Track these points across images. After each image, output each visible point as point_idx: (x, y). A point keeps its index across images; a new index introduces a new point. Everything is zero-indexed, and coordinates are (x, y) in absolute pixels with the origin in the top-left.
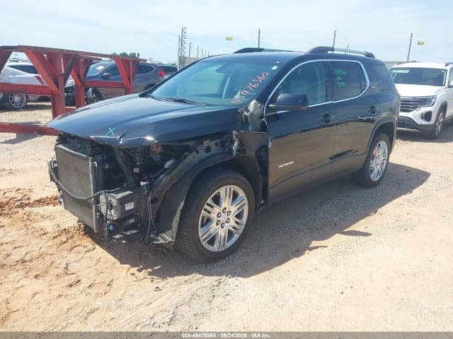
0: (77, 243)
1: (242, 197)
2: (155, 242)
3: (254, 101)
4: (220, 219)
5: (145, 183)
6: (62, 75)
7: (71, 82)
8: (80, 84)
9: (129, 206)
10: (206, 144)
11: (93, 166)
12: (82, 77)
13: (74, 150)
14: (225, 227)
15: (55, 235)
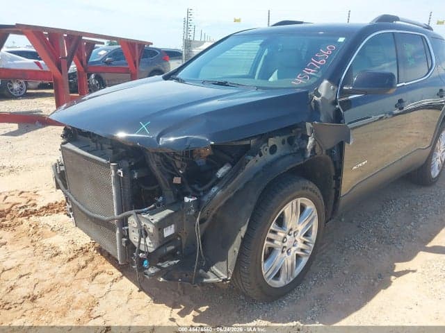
0: (100, 268)
1: (310, 210)
2: (205, 280)
3: (326, 82)
4: (285, 244)
5: (191, 200)
6: (65, 58)
7: (73, 67)
8: (82, 70)
9: (169, 231)
10: (272, 142)
11: (117, 176)
12: (84, 63)
13: (88, 152)
14: (291, 253)
15: (70, 256)
